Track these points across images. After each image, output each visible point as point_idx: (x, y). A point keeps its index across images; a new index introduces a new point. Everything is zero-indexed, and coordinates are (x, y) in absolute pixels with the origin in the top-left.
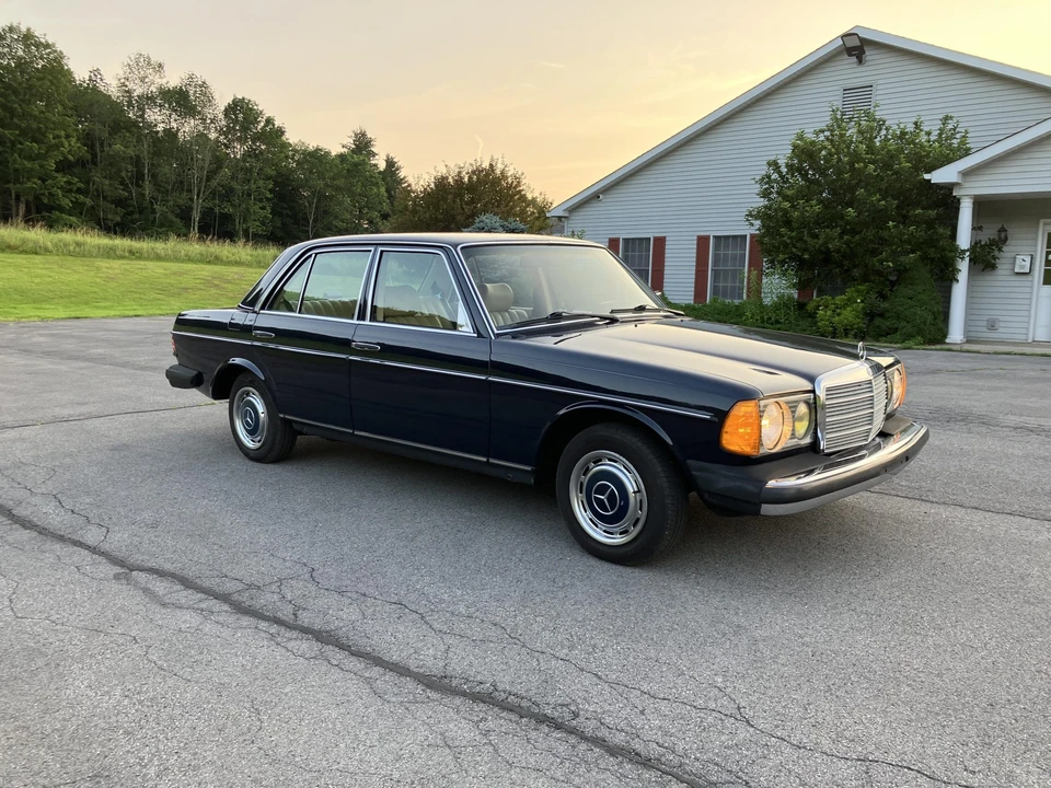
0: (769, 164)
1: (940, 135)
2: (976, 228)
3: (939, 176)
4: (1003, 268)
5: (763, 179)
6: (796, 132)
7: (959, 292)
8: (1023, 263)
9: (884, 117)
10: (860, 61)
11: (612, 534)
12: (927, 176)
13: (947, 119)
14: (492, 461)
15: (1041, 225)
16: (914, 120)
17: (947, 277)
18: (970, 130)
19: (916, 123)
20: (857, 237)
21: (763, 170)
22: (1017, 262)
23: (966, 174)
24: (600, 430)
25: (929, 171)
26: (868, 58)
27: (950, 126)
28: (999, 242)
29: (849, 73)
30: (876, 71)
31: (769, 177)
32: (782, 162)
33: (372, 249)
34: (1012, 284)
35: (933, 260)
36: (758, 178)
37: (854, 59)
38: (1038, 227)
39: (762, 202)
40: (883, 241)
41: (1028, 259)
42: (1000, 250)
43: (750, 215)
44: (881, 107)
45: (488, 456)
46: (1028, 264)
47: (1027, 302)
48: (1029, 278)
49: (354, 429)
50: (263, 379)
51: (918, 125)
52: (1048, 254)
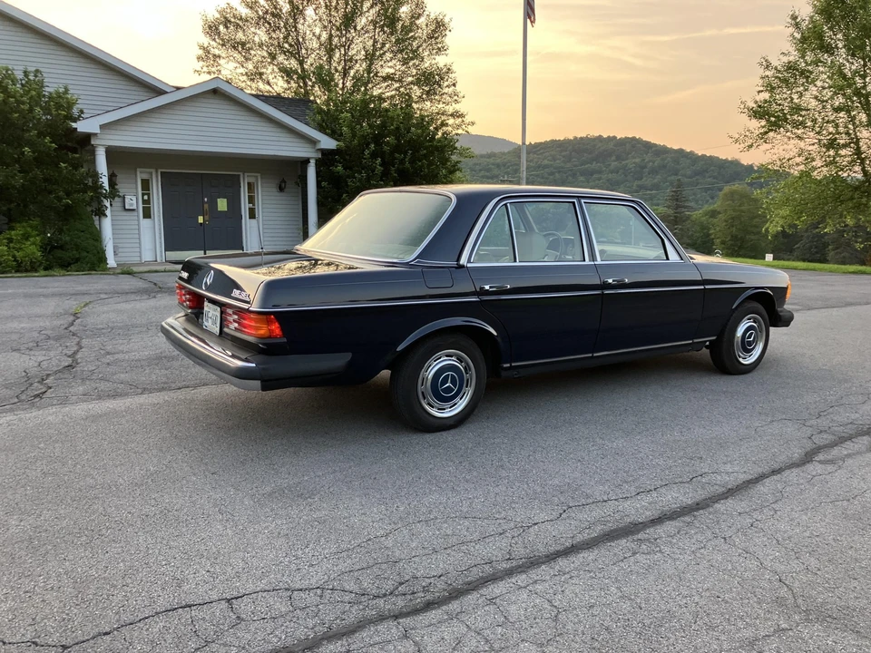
3: (82, 127)
4: (116, 204)
7: (107, 224)
8: (131, 203)
12: (74, 125)
15: (138, 173)
16: (22, 68)
18: (70, 87)
22: (127, 201)
23: (102, 127)
25: (75, 120)
28: (114, 185)
34: (124, 218)
38: (135, 174)
41: (134, 198)
46: (134, 202)
47: (137, 232)
48: (135, 213)
49: (593, 352)
50: (495, 334)
51: (26, 73)
52: (143, 195)
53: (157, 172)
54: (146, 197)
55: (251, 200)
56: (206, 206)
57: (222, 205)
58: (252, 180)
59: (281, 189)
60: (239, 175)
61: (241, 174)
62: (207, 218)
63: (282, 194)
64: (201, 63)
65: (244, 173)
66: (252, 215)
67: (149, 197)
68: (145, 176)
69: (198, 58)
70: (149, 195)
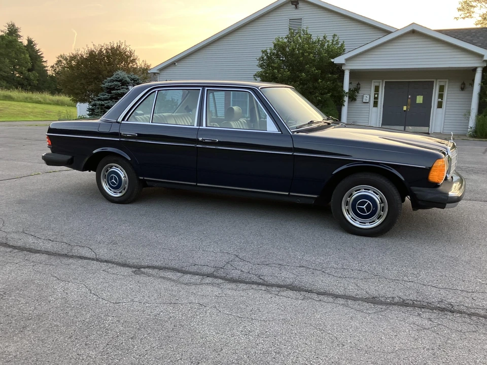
0: (263, 52)
1: (332, 43)
2: (350, 83)
3: (337, 60)
4: (359, 99)
5: (260, 59)
6: (275, 37)
7: (345, 110)
8: (366, 99)
9: (311, 33)
10: (296, 8)
11: (365, 223)
12: (332, 60)
13: (335, 35)
14: (291, 194)
15: (373, 83)
16: (323, 35)
17: (340, 105)
18: (345, 41)
19: (324, 37)
20: (306, 86)
21: (260, 55)
22: (364, 97)
23: (347, 60)
24: (361, 176)
25: (333, 58)
26: (300, 6)
27: (336, 39)
28: (357, 89)
29: (291, 12)
30: (303, 12)
31: (263, 58)
32: (269, 51)
33: (201, 88)
34: (363, 107)
35: (335, 96)
36: (258, 58)
37: (294, 6)
38: (371, 83)
39: (260, 70)
40: (316, 88)
41: (368, 96)
42: (358, 93)
43: (256, 75)
44: (309, 29)
45: (289, 192)
46: (368, 98)
47: (368, 114)
48: (368, 104)
49: (197, 183)
50: (130, 159)
51: (325, 38)
52: (375, 94)
53: (383, 82)
54: (376, 96)
55: (441, 96)
56: (409, 100)
57: (420, 99)
58: (442, 84)
59: (462, 89)
60: (433, 81)
61: (435, 80)
62: (409, 107)
63: (463, 92)
64: (461, 12)
65: (437, 79)
66: (440, 105)
67: (378, 96)
68: (377, 84)
69: (458, 10)
70: (378, 94)
